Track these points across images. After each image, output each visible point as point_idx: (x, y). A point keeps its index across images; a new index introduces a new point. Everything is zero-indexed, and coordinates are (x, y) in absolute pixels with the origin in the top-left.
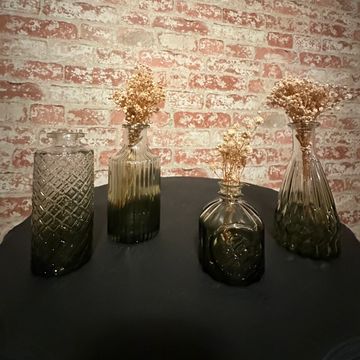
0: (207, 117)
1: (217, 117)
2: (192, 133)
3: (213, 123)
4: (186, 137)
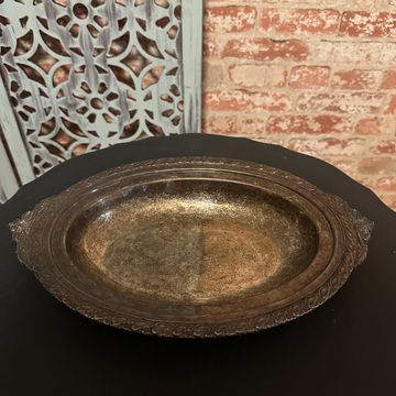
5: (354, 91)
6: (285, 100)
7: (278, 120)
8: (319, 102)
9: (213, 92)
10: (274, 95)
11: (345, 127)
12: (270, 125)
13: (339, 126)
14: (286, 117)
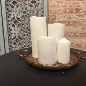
5: (82, 2)
6: (67, 4)
7: (66, 10)
8: (75, 5)
9: (50, 3)
10: (64, 3)
11: (82, 11)
12: (64, 11)
13: (80, 11)
14: (68, 9)
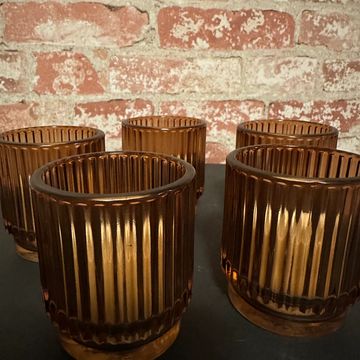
0: (238, 20)
1: (262, 20)
2: (200, 62)
3: (252, 36)
4: (185, 72)
